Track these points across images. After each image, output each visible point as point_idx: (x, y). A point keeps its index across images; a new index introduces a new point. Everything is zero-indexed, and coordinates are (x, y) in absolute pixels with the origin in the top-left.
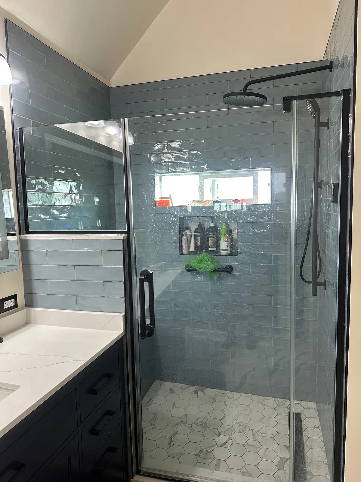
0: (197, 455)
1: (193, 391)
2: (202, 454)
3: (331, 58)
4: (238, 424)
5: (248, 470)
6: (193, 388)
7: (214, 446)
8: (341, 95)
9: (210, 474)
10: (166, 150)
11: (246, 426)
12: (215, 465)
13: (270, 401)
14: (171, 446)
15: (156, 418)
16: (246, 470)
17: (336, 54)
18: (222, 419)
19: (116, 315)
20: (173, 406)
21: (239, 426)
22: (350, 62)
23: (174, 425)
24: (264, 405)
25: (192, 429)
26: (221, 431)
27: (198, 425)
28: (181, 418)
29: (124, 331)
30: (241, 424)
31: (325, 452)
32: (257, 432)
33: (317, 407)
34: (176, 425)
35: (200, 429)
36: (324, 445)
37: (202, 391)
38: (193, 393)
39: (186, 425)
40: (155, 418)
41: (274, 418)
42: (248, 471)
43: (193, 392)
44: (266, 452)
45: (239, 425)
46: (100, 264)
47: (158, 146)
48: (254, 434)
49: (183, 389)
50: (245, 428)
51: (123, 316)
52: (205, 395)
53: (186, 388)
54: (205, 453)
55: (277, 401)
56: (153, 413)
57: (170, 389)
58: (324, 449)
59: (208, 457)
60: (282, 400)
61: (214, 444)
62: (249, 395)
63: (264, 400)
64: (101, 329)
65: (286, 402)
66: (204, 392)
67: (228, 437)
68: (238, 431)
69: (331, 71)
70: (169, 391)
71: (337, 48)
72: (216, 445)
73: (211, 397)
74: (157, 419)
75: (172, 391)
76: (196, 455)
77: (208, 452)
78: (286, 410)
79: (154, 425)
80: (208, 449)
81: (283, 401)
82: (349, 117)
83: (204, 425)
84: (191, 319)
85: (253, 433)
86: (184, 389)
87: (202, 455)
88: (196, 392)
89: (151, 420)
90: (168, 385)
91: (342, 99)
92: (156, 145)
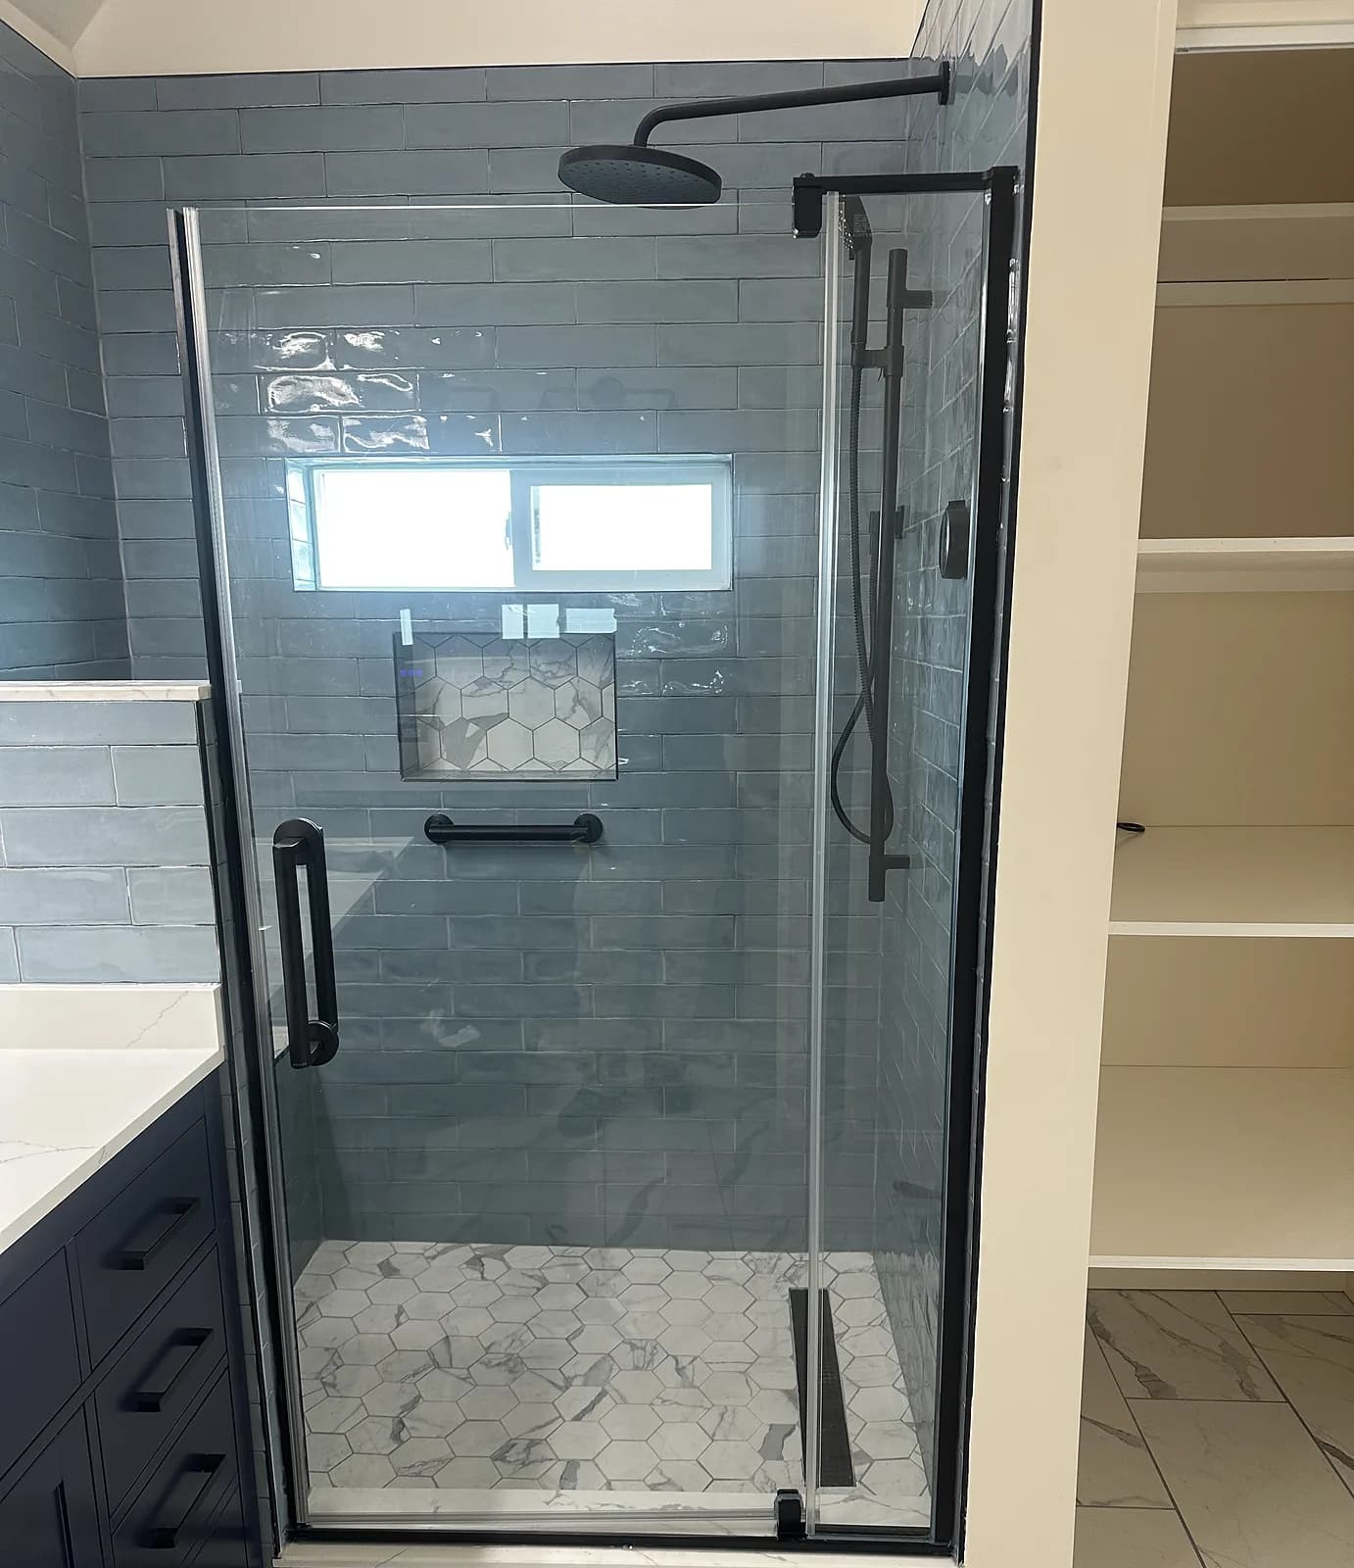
0: (500, 1457)
1: (467, 1260)
2: (513, 1451)
3: (944, 53)
4: (628, 1346)
5: (670, 1476)
6: (465, 1252)
7: (553, 1421)
8: (983, 188)
9: (548, 1503)
10: (328, 364)
11: (655, 1348)
12: (561, 1478)
13: (731, 1263)
14: (403, 1442)
15: (339, 1363)
16: (665, 1477)
17: (961, 38)
18: (574, 1338)
19: (187, 992)
20: (398, 1317)
21: (632, 1350)
22: (1015, 70)
23: (408, 1376)
24: (709, 1278)
25: (471, 1380)
26: (572, 1374)
27: (492, 1367)
28: (430, 1353)
29: (222, 1049)
30: (639, 1345)
31: (905, 1391)
32: (692, 1361)
33: (875, 1264)
34: (414, 1375)
35: (500, 1376)
36: (900, 1371)
37: (499, 1256)
38: (465, 1266)
39: (450, 1370)
40: (334, 1364)
41: (744, 1313)
42: (669, 1480)
43: (467, 1263)
44: (725, 1416)
45: (633, 1347)
46: (109, 800)
47: (294, 342)
48: (684, 1368)
49: (427, 1258)
50: (653, 1355)
51: (214, 991)
52: (509, 1268)
53: (439, 1254)
54: (524, 1447)
55: (752, 1261)
56: (327, 1349)
57: (380, 1266)
58: (901, 1384)
59: (532, 1458)
60: (765, 1255)
61: (554, 1417)
62: (661, 1252)
63: (709, 1263)
64: (128, 1047)
65: (779, 1259)
66: (504, 1261)
67: (600, 1389)
68: (631, 1368)
69: (944, 101)
70: (377, 1270)
71: (969, 16)
72: (557, 1418)
73: (530, 1274)
74: (343, 1364)
75: (388, 1270)
76: (494, 1459)
77: (533, 1443)
78: (779, 1284)
79: (334, 1386)
80: (532, 1436)
81: (771, 1258)
82: (1009, 270)
83: (513, 1365)
84: (453, 1012)
85: (680, 1366)
86: (434, 1258)
87: (512, 1456)
88: (476, 1262)
89: (320, 1373)
90: (371, 1252)
91: (988, 201)
92: (289, 337)
